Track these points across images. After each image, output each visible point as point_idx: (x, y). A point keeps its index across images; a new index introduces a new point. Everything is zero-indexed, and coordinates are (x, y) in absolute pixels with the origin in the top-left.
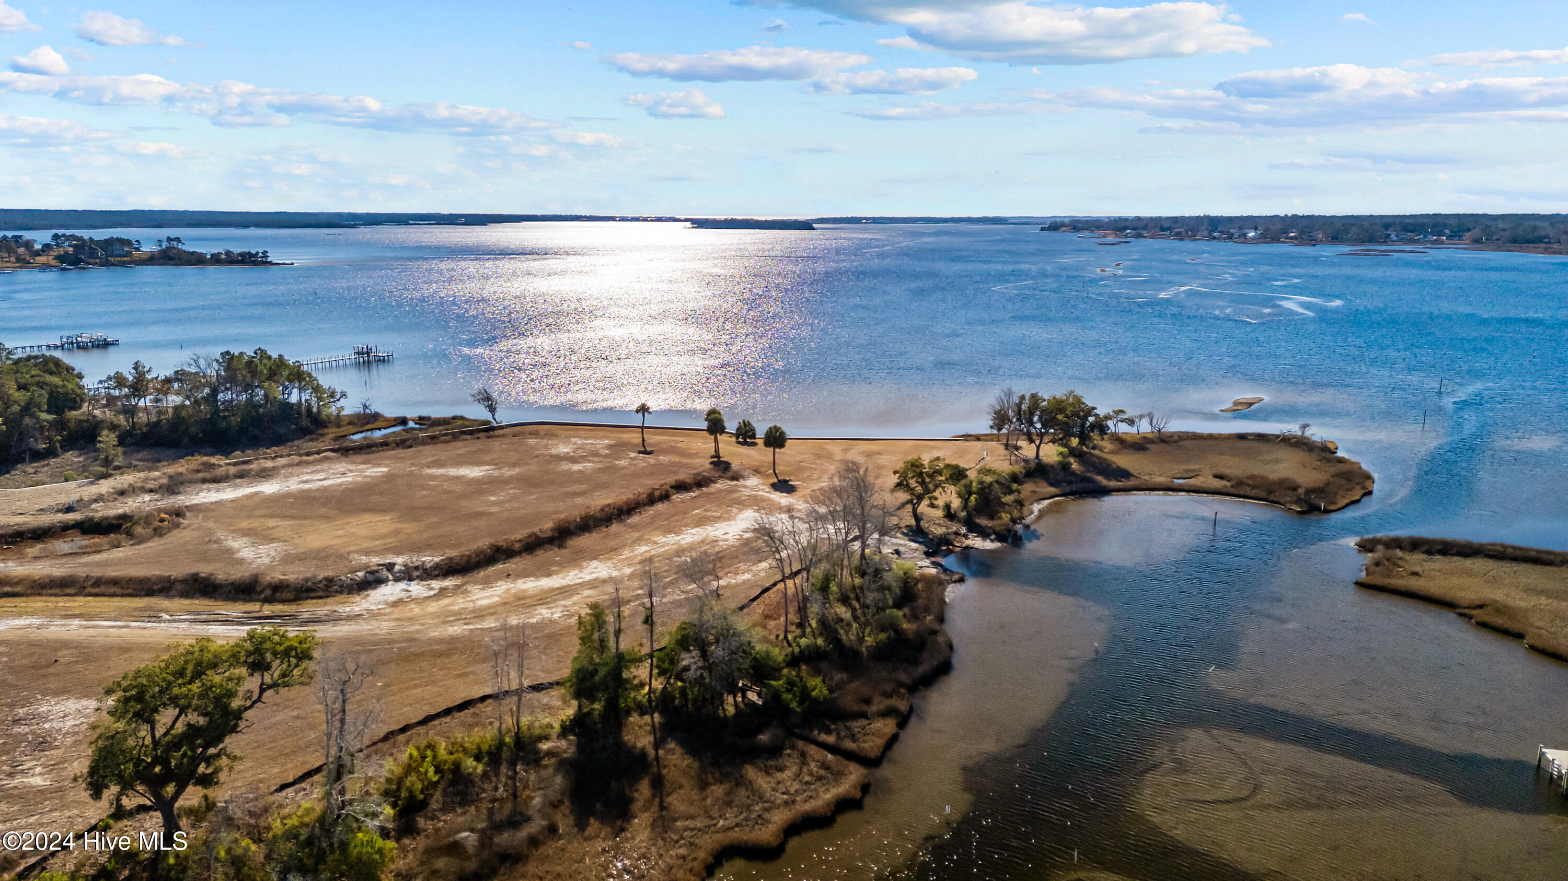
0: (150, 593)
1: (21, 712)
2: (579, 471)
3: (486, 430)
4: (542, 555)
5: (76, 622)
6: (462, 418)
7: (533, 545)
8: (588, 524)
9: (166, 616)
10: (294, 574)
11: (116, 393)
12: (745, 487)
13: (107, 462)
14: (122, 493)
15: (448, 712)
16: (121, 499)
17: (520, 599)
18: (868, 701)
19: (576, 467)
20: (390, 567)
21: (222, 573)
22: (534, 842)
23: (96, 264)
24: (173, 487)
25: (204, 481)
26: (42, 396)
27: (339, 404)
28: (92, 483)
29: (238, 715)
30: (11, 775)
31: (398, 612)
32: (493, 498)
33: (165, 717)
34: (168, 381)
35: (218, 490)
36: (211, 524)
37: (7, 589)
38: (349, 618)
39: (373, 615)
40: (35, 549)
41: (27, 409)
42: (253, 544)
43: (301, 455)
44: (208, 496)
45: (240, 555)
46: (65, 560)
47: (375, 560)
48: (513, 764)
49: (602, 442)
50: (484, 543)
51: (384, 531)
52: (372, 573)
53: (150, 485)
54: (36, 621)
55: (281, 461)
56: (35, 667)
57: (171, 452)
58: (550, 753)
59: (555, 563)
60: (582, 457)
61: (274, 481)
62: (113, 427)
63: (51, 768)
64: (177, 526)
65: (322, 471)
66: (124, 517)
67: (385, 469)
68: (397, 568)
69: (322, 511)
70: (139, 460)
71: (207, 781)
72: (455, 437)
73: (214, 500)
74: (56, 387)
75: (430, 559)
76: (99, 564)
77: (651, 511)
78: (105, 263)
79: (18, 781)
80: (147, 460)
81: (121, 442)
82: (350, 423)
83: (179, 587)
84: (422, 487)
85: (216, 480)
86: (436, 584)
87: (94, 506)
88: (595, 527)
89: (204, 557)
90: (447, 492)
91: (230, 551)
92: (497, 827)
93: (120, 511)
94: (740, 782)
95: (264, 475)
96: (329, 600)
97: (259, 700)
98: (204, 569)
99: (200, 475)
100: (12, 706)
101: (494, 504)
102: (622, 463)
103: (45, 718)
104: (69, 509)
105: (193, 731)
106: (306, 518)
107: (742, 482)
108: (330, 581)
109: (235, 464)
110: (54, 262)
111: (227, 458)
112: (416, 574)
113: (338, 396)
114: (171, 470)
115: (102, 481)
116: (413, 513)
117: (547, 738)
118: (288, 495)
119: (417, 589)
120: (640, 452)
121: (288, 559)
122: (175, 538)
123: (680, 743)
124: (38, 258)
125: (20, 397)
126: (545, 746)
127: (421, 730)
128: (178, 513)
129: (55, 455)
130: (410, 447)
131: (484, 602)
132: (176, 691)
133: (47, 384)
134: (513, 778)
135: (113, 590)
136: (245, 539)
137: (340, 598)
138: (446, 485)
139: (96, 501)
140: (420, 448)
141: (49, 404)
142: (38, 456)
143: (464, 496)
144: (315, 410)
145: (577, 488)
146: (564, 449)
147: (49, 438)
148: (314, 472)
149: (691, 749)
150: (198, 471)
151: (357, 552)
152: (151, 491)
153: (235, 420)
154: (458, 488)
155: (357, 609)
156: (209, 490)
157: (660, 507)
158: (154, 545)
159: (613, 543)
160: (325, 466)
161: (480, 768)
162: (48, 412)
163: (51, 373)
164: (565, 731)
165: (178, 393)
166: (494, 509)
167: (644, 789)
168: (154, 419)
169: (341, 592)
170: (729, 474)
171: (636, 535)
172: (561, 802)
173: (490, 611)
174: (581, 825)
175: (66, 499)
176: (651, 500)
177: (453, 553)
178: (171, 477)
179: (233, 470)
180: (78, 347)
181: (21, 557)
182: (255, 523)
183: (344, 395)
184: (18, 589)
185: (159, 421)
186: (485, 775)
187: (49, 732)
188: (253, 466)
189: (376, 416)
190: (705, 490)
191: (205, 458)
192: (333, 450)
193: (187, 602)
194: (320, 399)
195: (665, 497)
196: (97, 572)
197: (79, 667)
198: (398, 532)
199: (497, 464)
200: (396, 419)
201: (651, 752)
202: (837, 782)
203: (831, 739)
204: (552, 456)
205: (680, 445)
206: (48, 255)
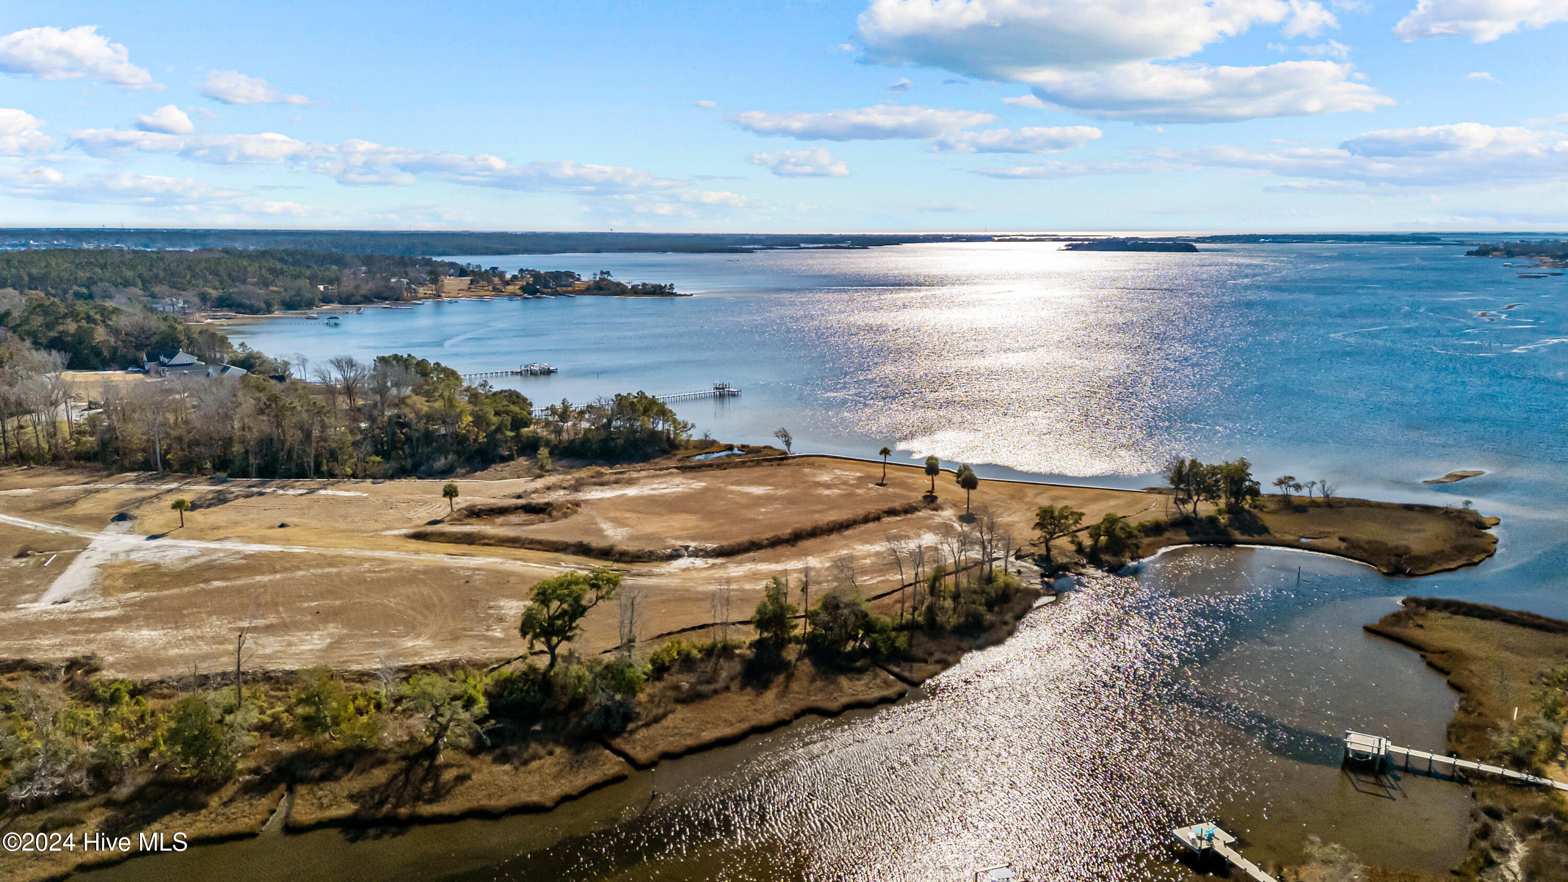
0: (557, 550)
1: (492, 604)
2: (828, 496)
3: (782, 459)
4: (780, 550)
5: (519, 563)
6: (770, 448)
7: (775, 543)
8: (815, 533)
9: (563, 564)
10: (632, 547)
11: (550, 418)
12: (939, 516)
13: (542, 468)
14: (549, 488)
15: (693, 628)
16: (548, 492)
17: (755, 574)
18: (931, 654)
19: (827, 492)
20: (687, 548)
21: (595, 542)
22: (716, 692)
23: (547, 294)
24: (577, 487)
25: (595, 484)
26: (508, 420)
27: (689, 432)
28: (532, 480)
29: (585, 609)
30: (487, 630)
31: (685, 575)
32: (763, 510)
33: (555, 604)
34: (582, 413)
35: (602, 491)
36: (593, 513)
37: (486, 541)
38: (657, 575)
39: (671, 575)
40: (500, 520)
41: (499, 429)
42: (615, 527)
43: (656, 470)
44: (595, 494)
45: (606, 533)
46: (515, 528)
47: (680, 543)
48: (719, 657)
49: (852, 475)
50: (744, 538)
51: (689, 525)
52: (675, 550)
53: (565, 484)
54: (499, 560)
55: (644, 473)
56: (499, 583)
57: (578, 462)
58: (740, 656)
59: (784, 556)
60: (835, 485)
61: (635, 487)
62: (547, 443)
63: (504, 630)
64: (575, 512)
65: (666, 482)
66: (548, 504)
67: (704, 484)
68: (690, 549)
69: (658, 510)
70: (562, 466)
71: (569, 639)
72: (758, 463)
73: (598, 497)
74: (517, 414)
75: (710, 546)
76: (533, 531)
77: (863, 527)
78: (555, 293)
79: (490, 633)
80: (566, 467)
81: (551, 453)
82: (695, 447)
83: (572, 548)
84: (723, 499)
85: (602, 484)
86: (711, 561)
87: (533, 495)
88: (820, 535)
89: (586, 532)
90: (737, 503)
91: (601, 530)
92: (700, 682)
93: (546, 500)
94: (834, 682)
95: (631, 482)
96: (650, 564)
97: (595, 604)
98: (586, 539)
99: (593, 480)
100: (488, 600)
101: (762, 513)
102: (859, 491)
103: (502, 608)
104: (519, 497)
105: (565, 613)
106: (648, 513)
107: (940, 512)
108: (651, 553)
109: (616, 473)
110: (518, 292)
111: (611, 468)
112: (701, 554)
113: (689, 426)
114: (577, 475)
115: (539, 480)
116: (709, 515)
117: (740, 648)
118: (642, 497)
119: (699, 562)
120: (878, 484)
121: (632, 538)
122: (574, 520)
123: (811, 660)
124: (508, 287)
125: (495, 419)
126: (737, 651)
127: (678, 636)
128: (577, 504)
129: (513, 459)
130: (725, 469)
131: (734, 574)
132: (559, 592)
133: (510, 411)
134: (716, 664)
135: (538, 547)
136: (611, 524)
137: (655, 564)
138: (738, 499)
139: (534, 492)
140: (732, 470)
141: (512, 424)
142: (504, 459)
143: (747, 507)
144: (672, 436)
145: (819, 507)
146: (825, 478)
147: (510, 448)
148: (661, 483)
149: (815, 664)
150: (593, 477)
151: (670, 537)
152: (565, 488)
153: (621, 442)
154: (744, 501)
155: (663, 571)
156: (597, 490)
157: (871, 525)
158: (562, 523)
159: (827, 547)
160: (668, 479)
161: (699, 656)
162: (511, 430)
163: (514, 403)
164: (752, 645)
165: (588, 420)
166: (760, 517)
167: (781, 678)
168: (572, 437)
169: (656, 560)
170: (932, 506)
171: (844, 542)
172: (736, 677)
173: (737, 580)
174: (742, 688)
175: (520, 490)
176: (866, 520)
177: (724, 543)
178: (577, 480)
179: (613, 478)
180: (531, 374)
181: (494, 524)
182: (618, 514)
183: (693, 426)
184: (491, 542)
185: (574, 440)
186: (702, 660)
187: (504, 614)
188: (625, 476)
189: (714, 443)
190: (909, 516)
191: (599, 468)
192: (676, 468)
193: (575, 557)
194: (675, 428)
195: (877, 518)
196: (531, 536)
197: (519, 586)
198: (698, 527)
199: (776, 486)
200: (726, 445)
201: (793, 662)
202: (887, 689)
203: (896, 670)
204: (815, 482)
205: (910, 481)
206: (515, 285)
